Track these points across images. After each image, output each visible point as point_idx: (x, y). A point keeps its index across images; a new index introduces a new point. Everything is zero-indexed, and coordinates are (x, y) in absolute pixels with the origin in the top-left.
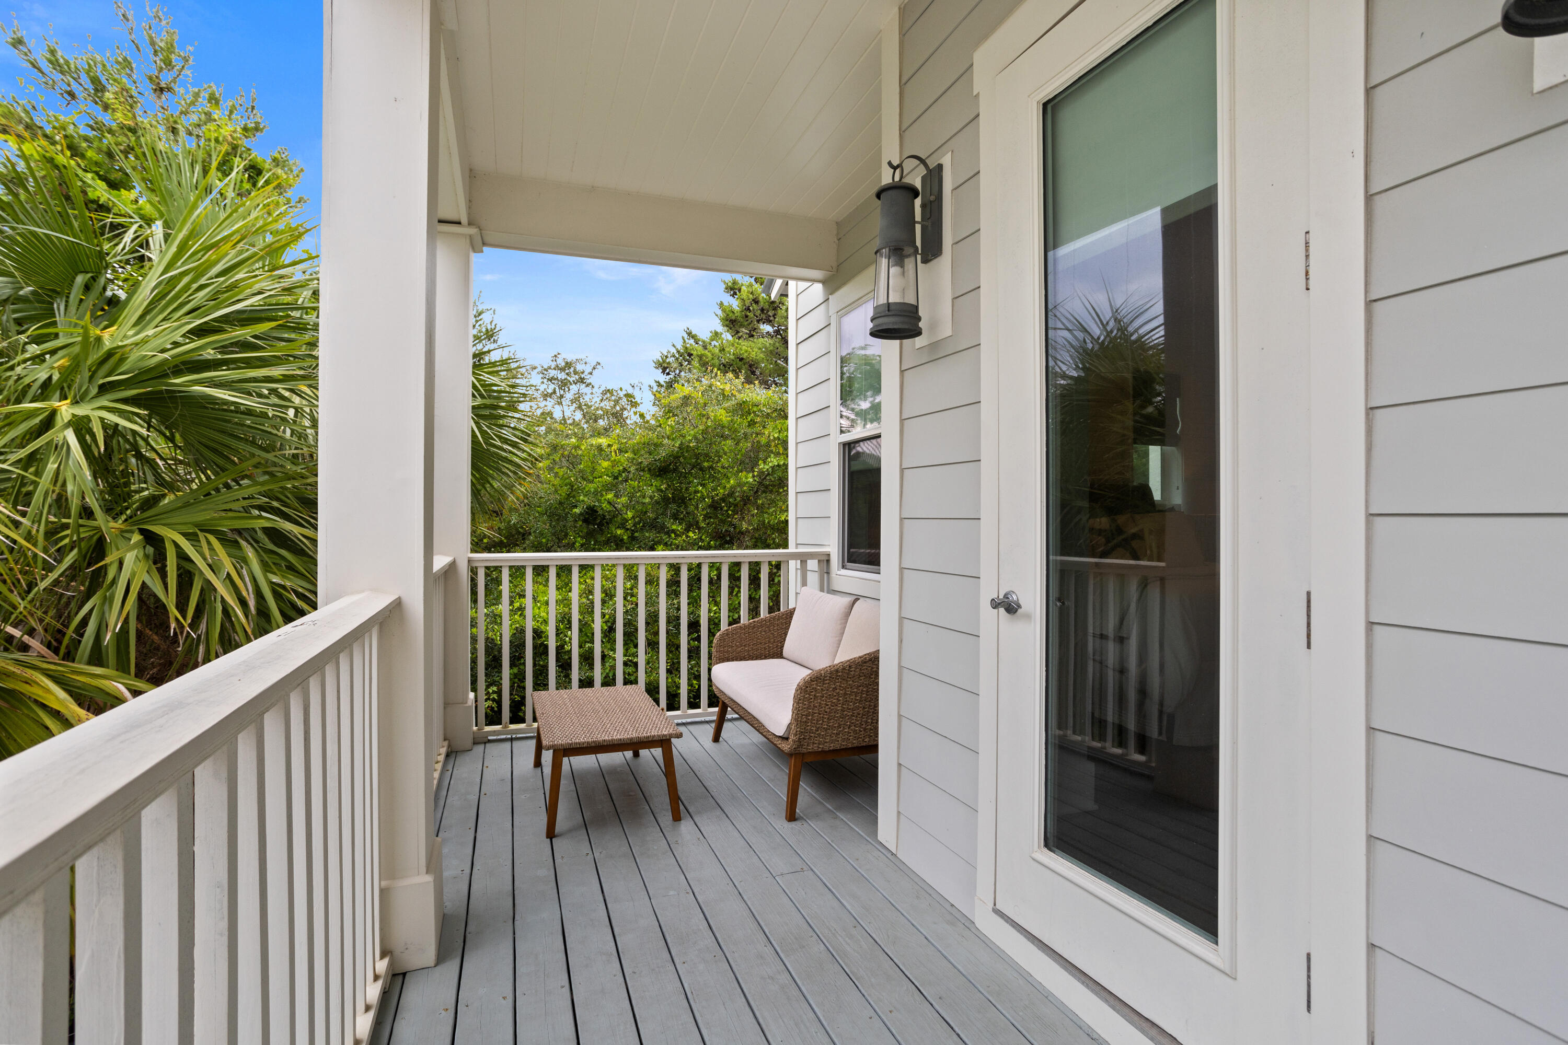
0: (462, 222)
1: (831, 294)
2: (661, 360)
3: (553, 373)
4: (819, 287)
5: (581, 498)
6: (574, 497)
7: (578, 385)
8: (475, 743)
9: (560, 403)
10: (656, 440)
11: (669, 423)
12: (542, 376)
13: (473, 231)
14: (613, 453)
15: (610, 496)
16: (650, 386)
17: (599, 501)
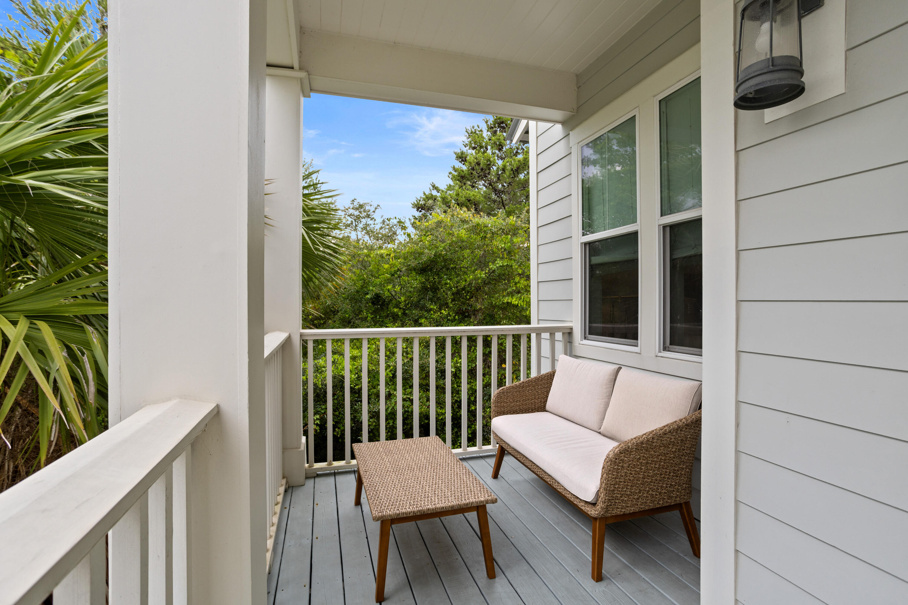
0: (295, 66)
1: (571, 130)
2: (416, 203)
3: (351, 211)
4: (559, 127)
5: (371, 288)
6: (366, 287)
7: (366, 219)
8: (307, 478)
9: (356, 230)
10: (419, 250)
11: (428, 239)
12: (345, 213)
13: (303, 74)
14: (391, 259)
15: (390, 287)
16: (409, 219)
17: (382, 290)
